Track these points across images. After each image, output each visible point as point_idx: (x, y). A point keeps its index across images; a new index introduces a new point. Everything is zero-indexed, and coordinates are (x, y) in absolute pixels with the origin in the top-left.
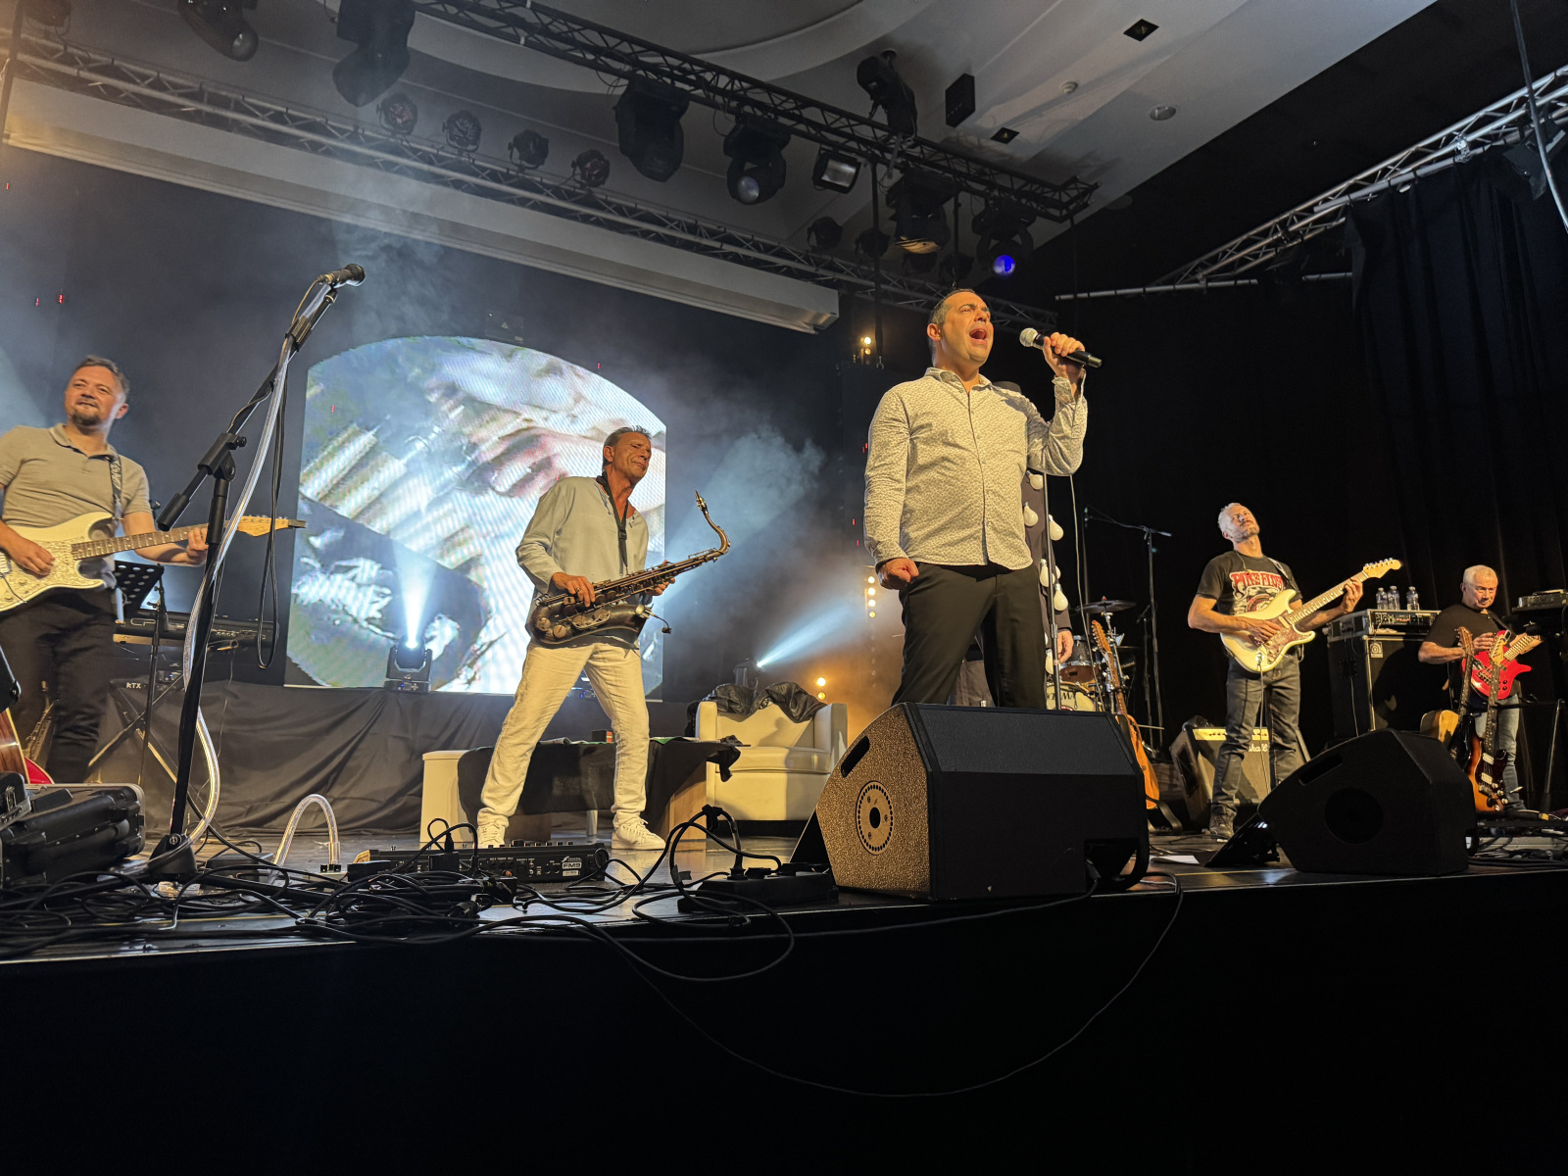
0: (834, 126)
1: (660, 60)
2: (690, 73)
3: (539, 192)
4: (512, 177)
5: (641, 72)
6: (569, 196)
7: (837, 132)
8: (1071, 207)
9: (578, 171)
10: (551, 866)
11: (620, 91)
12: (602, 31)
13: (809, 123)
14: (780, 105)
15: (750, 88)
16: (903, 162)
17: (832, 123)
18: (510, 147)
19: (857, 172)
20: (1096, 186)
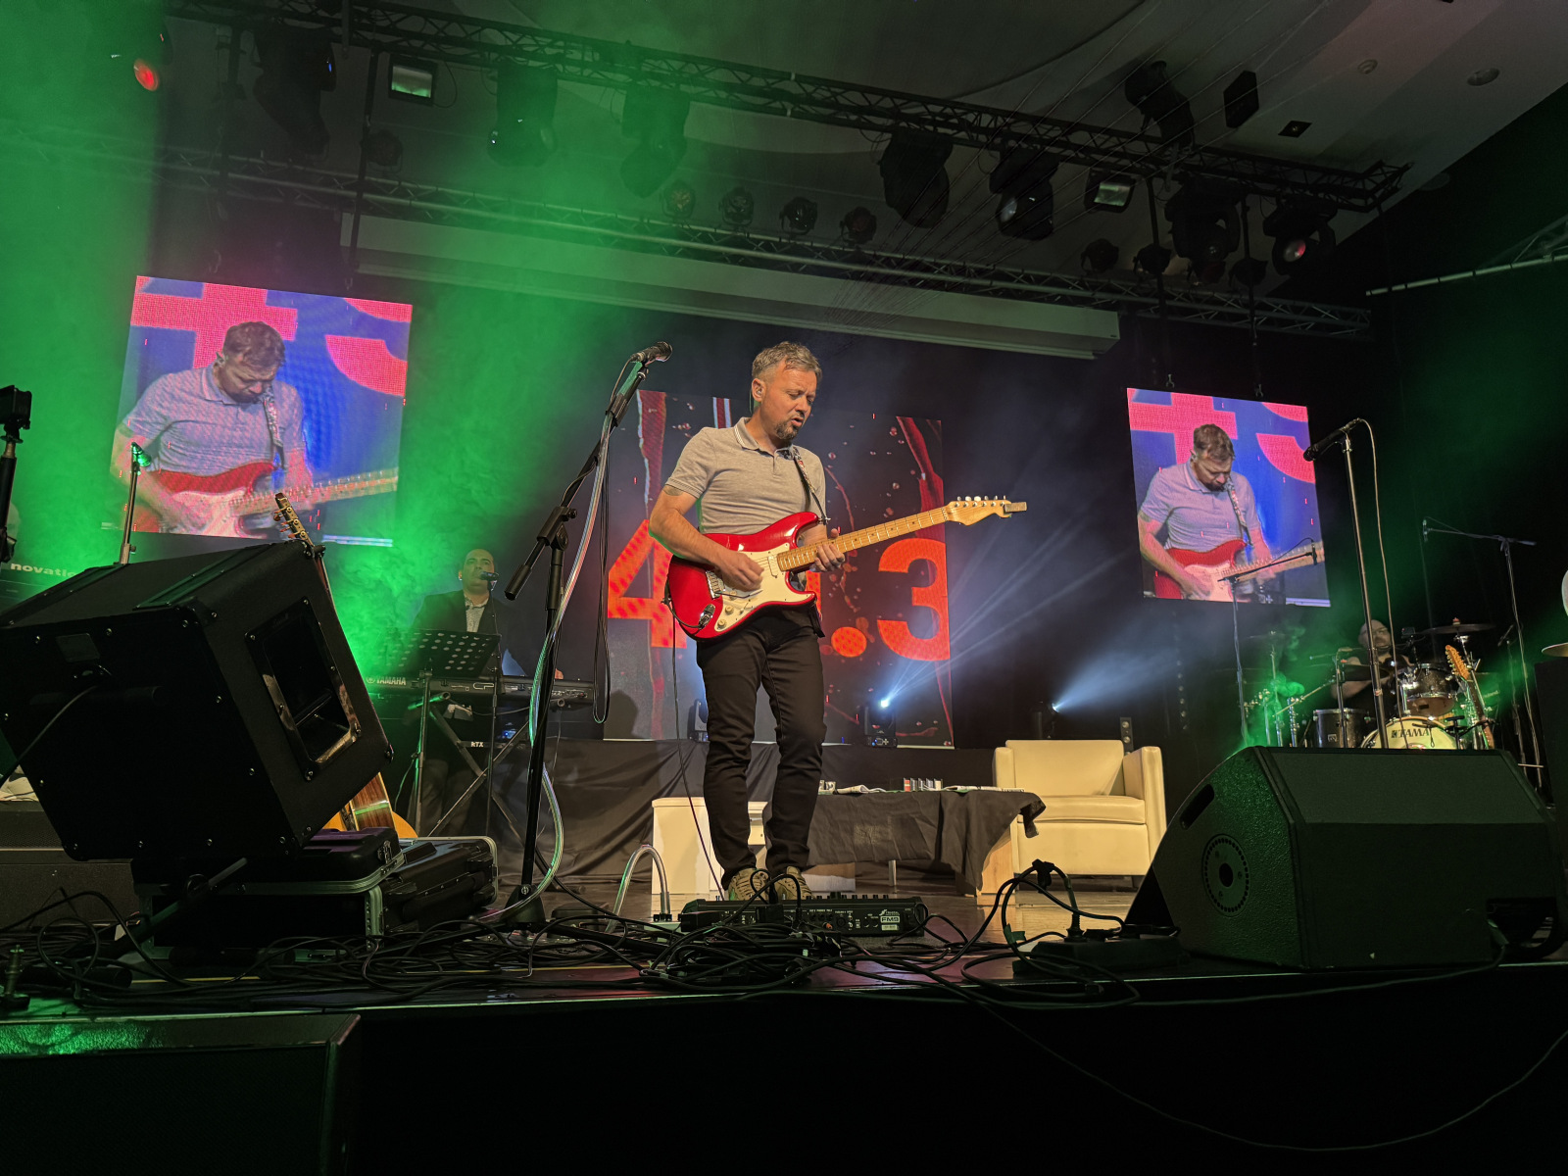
0: (1103, 147)
1: (922, 109)
2: (952, 117)
3: (811, 256)
4: (785, 244)
5: (903, 124)
6: (840, 256)
7: (1106, 152)
8: (1377, 195)
9: (846, 229)
10: (869, 921)
11: (884, 146)
12: (865, 90)
13: (1077, 147)
14: (1045, 134)
15: (1015, 122)
16: (1181, 173)
17: (1102, 144)
18: (782, 217)
19: (1132, 190)
20: (1406, 168)
